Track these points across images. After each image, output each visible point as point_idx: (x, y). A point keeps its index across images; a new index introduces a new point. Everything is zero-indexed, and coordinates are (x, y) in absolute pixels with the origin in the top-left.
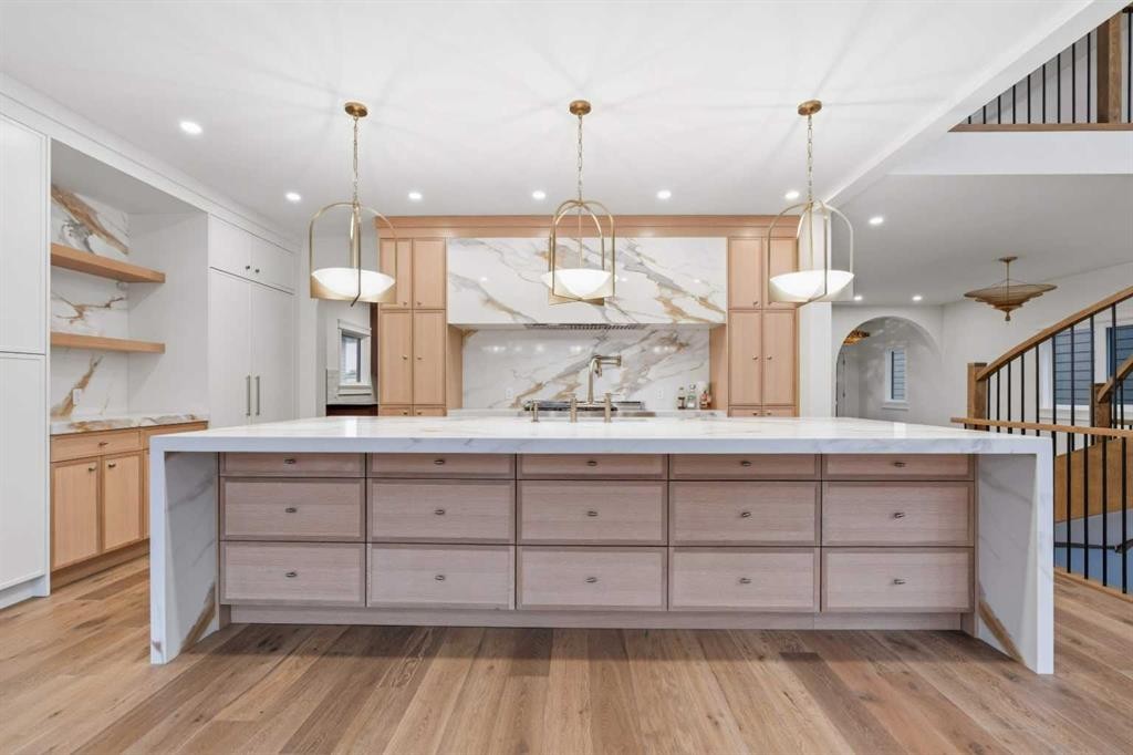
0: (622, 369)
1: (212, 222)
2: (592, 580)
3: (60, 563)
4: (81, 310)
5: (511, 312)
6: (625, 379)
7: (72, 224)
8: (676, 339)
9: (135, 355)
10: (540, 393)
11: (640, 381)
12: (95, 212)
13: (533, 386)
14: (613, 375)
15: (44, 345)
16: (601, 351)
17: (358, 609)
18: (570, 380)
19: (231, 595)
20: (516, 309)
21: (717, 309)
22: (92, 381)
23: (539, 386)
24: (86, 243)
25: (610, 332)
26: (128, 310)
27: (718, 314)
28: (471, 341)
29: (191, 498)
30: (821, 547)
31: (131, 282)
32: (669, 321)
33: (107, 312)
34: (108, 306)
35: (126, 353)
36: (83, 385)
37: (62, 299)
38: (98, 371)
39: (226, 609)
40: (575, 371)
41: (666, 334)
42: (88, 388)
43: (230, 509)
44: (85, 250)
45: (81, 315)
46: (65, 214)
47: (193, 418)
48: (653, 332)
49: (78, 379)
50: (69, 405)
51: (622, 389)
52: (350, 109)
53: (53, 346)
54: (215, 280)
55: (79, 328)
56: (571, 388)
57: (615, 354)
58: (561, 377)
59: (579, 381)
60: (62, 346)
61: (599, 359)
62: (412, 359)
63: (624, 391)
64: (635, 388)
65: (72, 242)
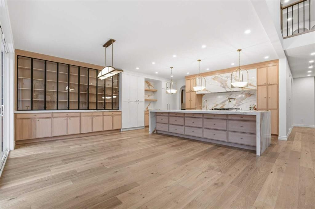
0: (236, 101)
1: (162, 82)
2: (193, 132)
3: (145, 125)
4: (149, 96)
5: (207, 91)
6: (236, 103)
8: (250, 93)
9: (154, 101)
10: (217, 106)
11: (240, 104)
12: (150, 83)
13: (216, 105)
14: (234, 102)
15: (144, 101)
16: (230, 97)
17: (167, 132)
18: (224, 104)
19: (157, 129)
20: (208, 90)
21: (254, 86)
22: (150, 105)
23: (217, 105)
24: (149, 87)
25: (233, 93)
26: (154, 95)
27: (254, 87)
28: (204, 96)
29: (153, 117)
30: (227, 131)
31: (154, 92)
32: (241, 90)
34: (152, 95)
35: (153, 101)
37: (147, 95)
39: (157, 130)
40: (225, 102)
41: (247, 92)
43: (157, 119)
46: (147, 85)
48: (244, 92)
49: (148, 105)
50: (147, 108)
51: (236, 105)
52: (171, 68)
53: (145, 101)
54: (162, 90)
55: (148, 98)
56: (224, 105)
57: (234, 98)
58: (222, 103)
59: (226, 104)
60: (146, 101)
61: (229, 99)
62: (191, 100)
63: (236, 106)
64: (239, 105)
65: (148, 87)
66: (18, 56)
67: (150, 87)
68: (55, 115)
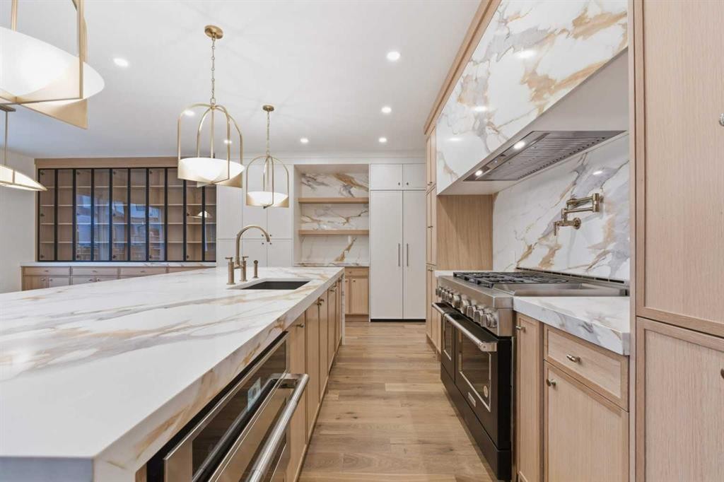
1: (370, 168)
4: (348, 219)
5: (451, 173)
7: (344, 186)
10: (530, 257)
12: (353, 178)
13: (526, 248)
18: (552, 240)
20: (451, 168)
22: (353, 247)
23: (530, 249)
24: (350, 192)
26: (368, 216)
33: (360, 218)
34: (360, 215)
36: (348, 249)
37: (340, 216)
38: (355, 243)
42: (351, 251)
44: (350, 196)
45: (348, 221)
46: (340, 184)
47: (357, 264)
49: (347, 247)
50: (343, 257)
56: (554, 252)
58: (546, 236)
65: (344, 193)
66: (39, 170)
67: (353, 190)
68: (75, 272)
